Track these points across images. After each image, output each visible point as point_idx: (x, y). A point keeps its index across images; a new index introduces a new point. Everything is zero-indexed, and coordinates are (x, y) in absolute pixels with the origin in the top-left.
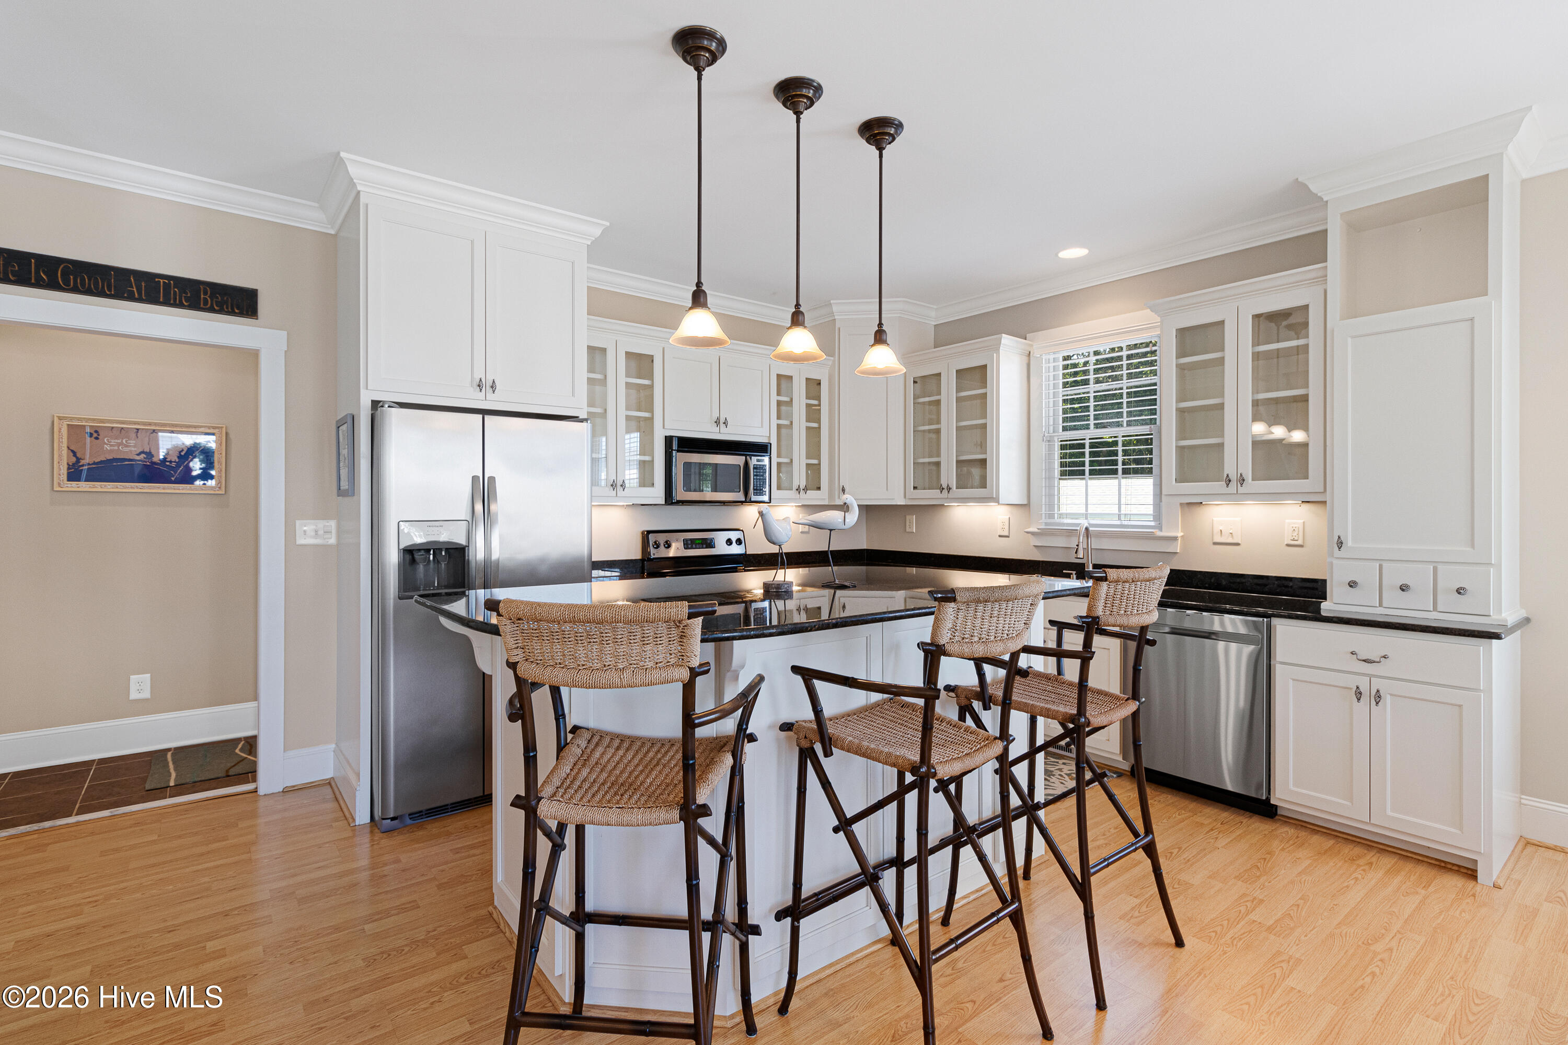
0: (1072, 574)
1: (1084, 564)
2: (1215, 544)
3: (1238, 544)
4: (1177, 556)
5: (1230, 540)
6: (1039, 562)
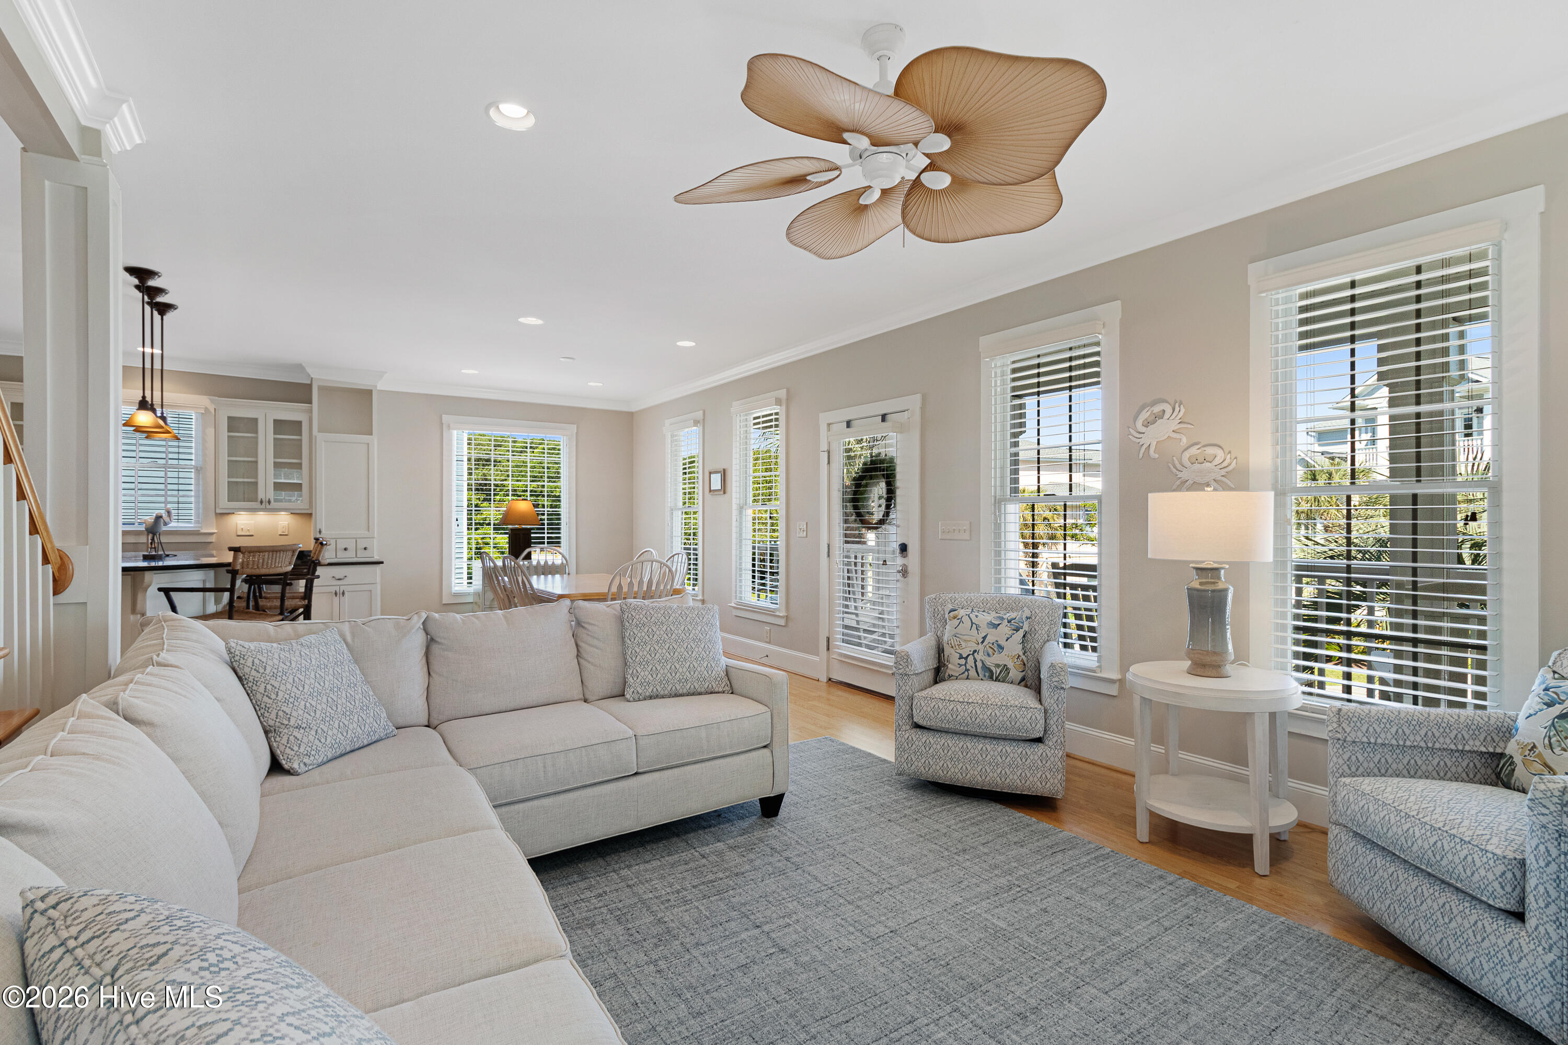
2: (238, 536)
3: (252, 536)
4: (212, 544)
5: (248, 534)
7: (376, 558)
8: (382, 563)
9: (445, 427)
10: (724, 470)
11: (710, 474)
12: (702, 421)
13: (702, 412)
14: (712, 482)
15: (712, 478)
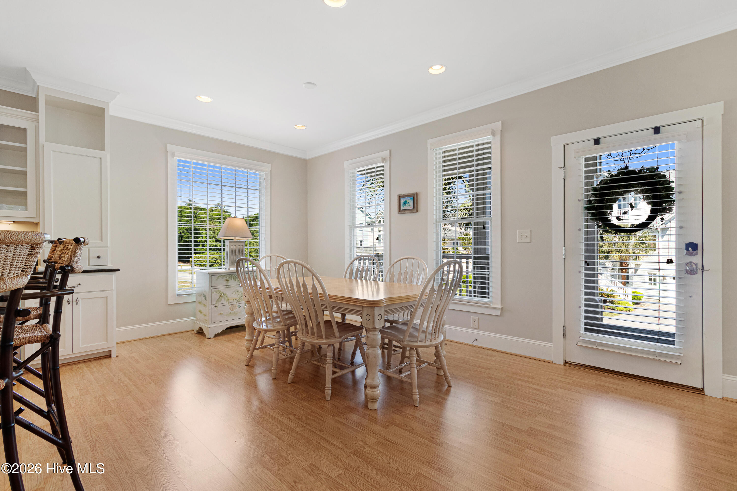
7: (110, 266)
8: (118, 270)
9: (169, 154)
10: (417, 193)
11: (400, 197)
12: (388, 159)
13: (388, 151)
14: (401, 204)
15: (402, 201)
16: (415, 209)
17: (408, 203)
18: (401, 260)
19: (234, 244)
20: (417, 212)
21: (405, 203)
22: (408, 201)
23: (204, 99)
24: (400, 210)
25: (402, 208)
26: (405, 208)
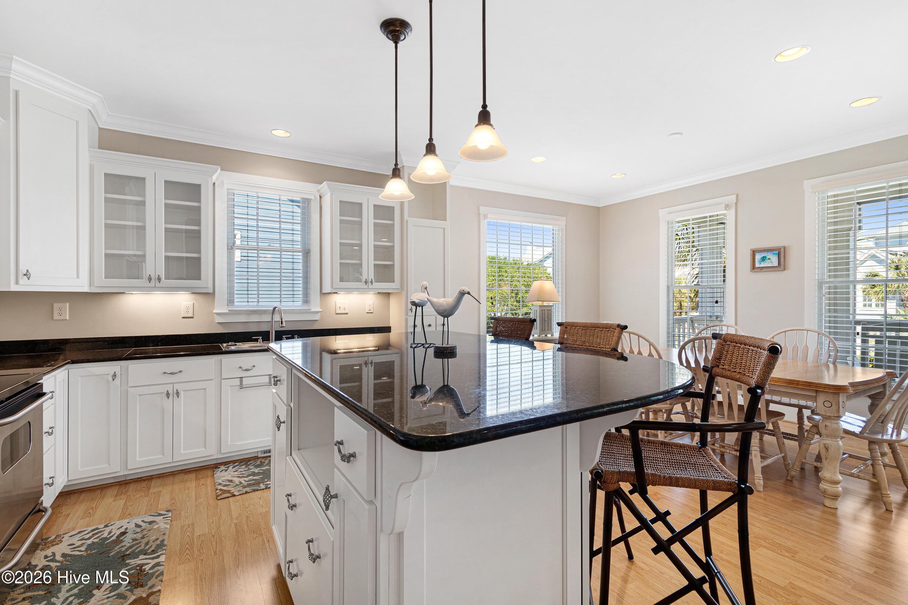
0: (259, 338)
1: (269, 332)
2: (337, 314)
3: (347, 314)
4: (317, 322)
5: (344, 312)
6: (225, 333)
9: (481, 217)
10: (784, 247)
11: (754, 253)
12: (734, 205)
13: (735, 196)
14: (756, 260)
15: (758, 257)
16: (781, 265)
17: (769, 259)
18: (785, 332)
19: (543, 309)
20: (784, 269)
21: (763, 259)
22: (768, 257)
23: (539, 159)
24: (753, 267)
25: (757, 265)
26: (763, 265)
